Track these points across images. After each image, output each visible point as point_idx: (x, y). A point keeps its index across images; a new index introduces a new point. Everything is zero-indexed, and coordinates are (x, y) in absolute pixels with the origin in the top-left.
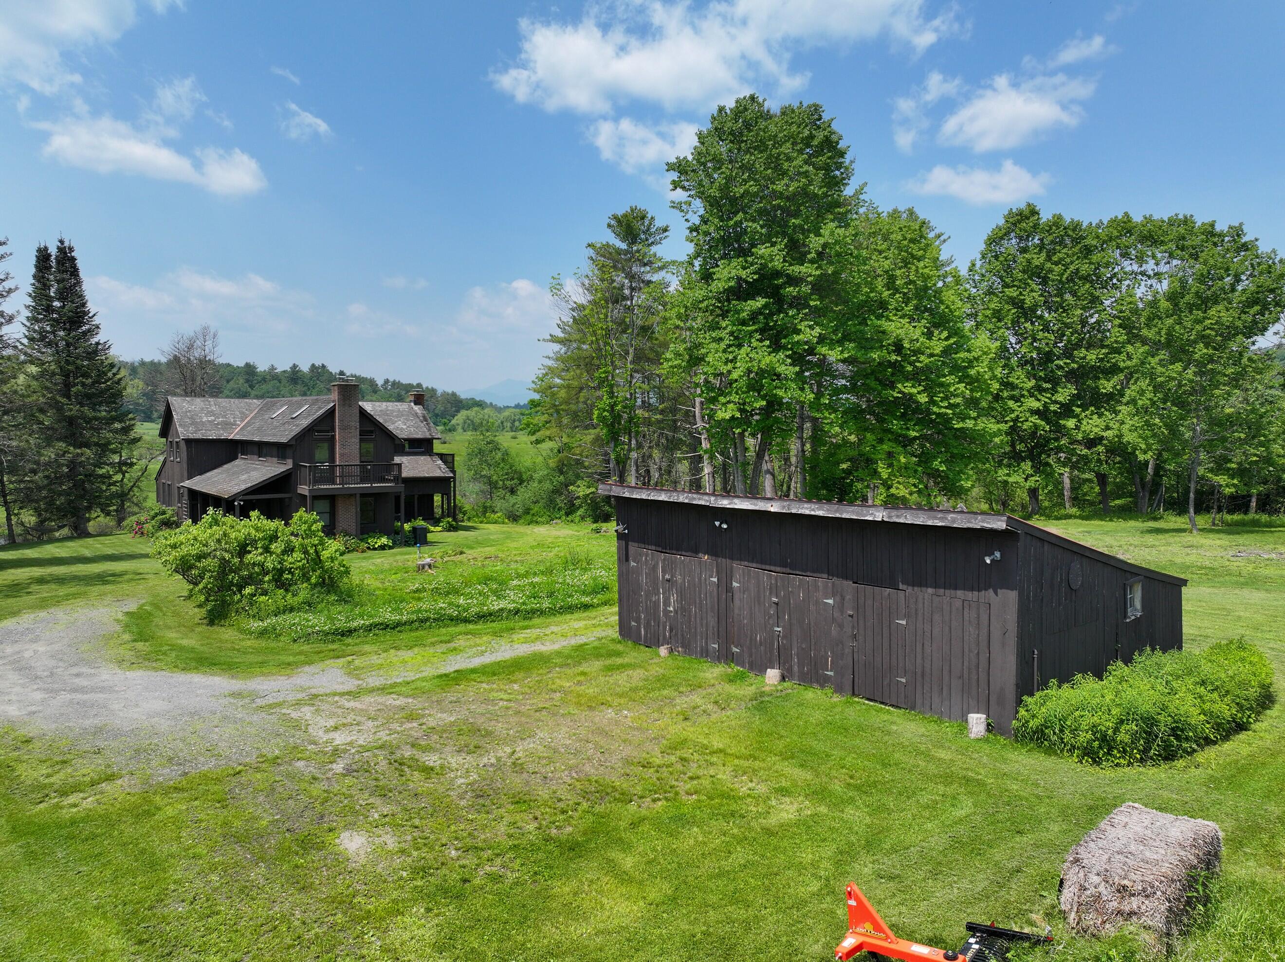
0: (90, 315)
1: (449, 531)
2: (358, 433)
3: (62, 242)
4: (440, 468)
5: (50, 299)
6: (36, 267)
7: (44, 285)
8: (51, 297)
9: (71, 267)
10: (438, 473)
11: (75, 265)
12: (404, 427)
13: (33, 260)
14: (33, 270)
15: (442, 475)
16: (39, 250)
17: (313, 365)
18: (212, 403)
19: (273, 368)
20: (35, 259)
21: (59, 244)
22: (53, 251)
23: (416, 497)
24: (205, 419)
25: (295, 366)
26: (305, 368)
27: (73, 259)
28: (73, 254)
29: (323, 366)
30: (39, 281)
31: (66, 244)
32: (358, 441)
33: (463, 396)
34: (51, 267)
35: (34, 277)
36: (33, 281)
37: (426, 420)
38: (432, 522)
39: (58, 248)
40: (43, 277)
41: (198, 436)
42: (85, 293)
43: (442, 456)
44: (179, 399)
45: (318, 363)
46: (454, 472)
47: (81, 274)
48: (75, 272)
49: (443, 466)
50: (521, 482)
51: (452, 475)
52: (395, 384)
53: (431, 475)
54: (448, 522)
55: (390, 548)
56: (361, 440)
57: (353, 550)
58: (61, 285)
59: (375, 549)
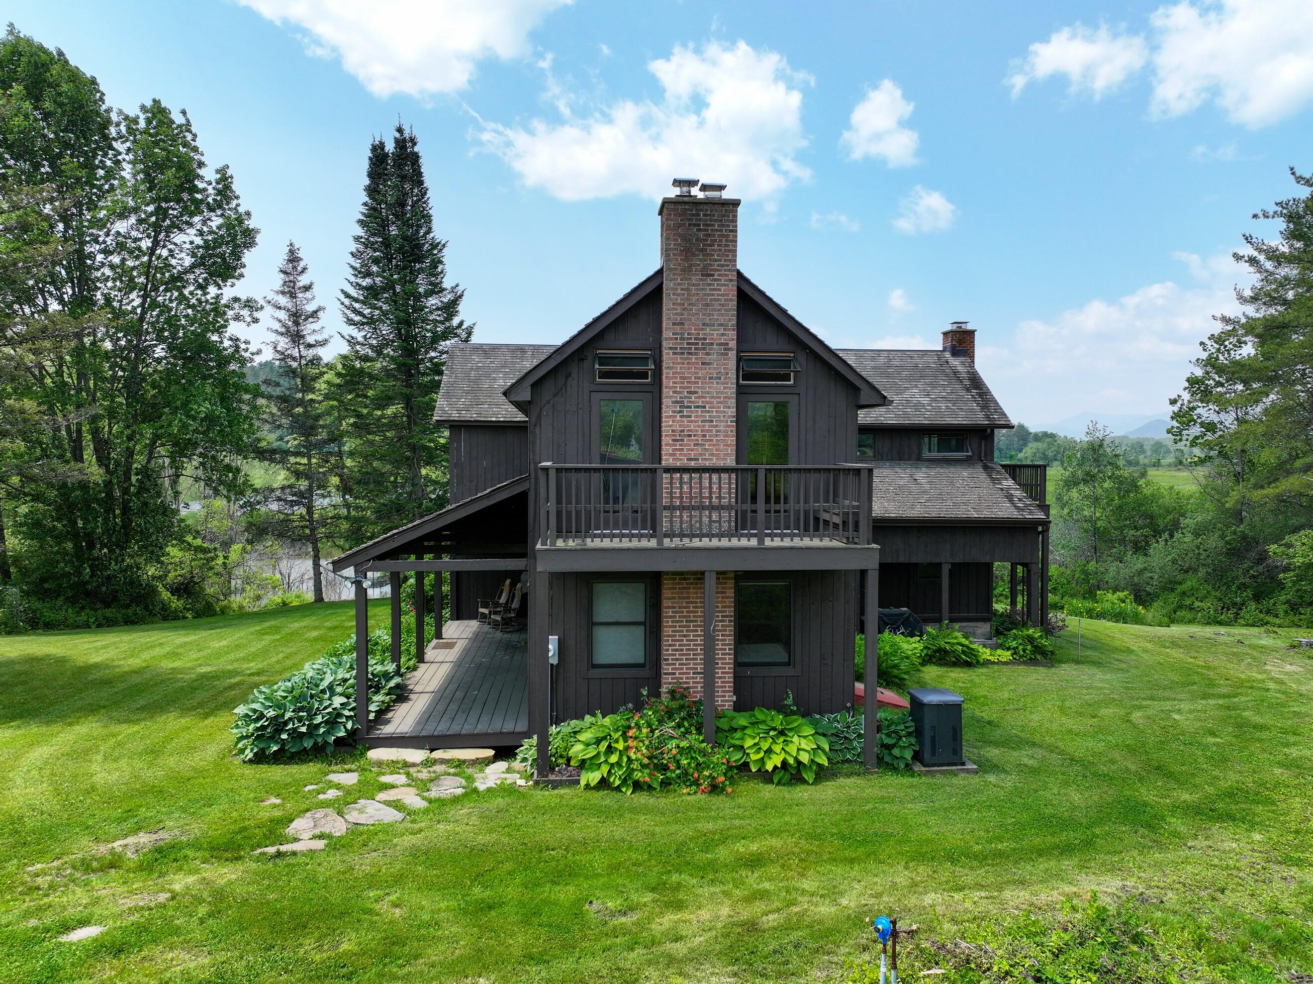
1: (1033, 662)
2: (732, 364)
3: (400, 130)
4: (1010, 498)
6: (370, 175)
9: (414, 170)
10: (1005, 511)
11: (419, 166)
12: (925, 400)
13: (365, 166)
14: (366, 182)
15: (1016, 514)
16: (374, 149)
18: (529, 355)
20: (368, 162)
21: (397, 135)
22: (390, 147)
23: (946, 569)
27: (415, 158)
28: (416, 149)
31: (407, 135)
32: (732, 390)
33: (1032, 430)
34: (388, 173)
37: (976, 387)
38: (984, 628)
39: (397, 141)
41: (471, 415)
43: (1013, 470)
44: (468, 348)
46: (1045, 508)
49: (1018, 493)
50: (1157, 533)
51: (1041, 516)
53: (986, 514)
54: (1030, 639)
55: (822, 774)
56: (741, 391)
57: (685, 778)
59: (766, 777)
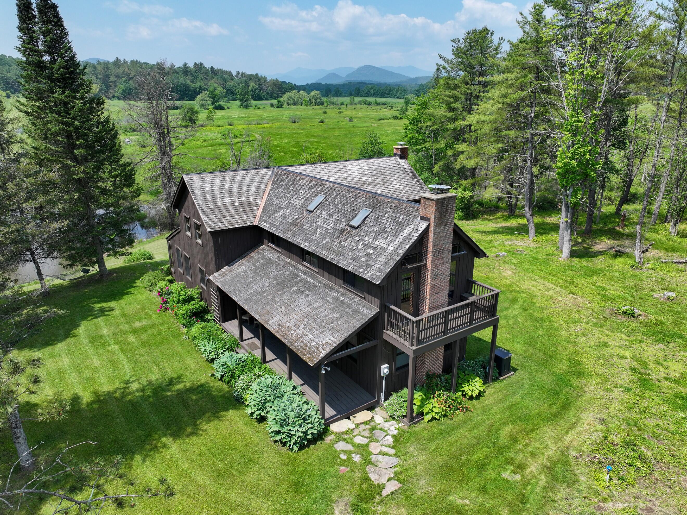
0: (81, 68)
5: (39, 54)
6: (20, 18)
7: (31, 38)
8: (41, 52)
9: (55, 17)
11: (58, 13)
14: (17, 22)
17: (196, 63)
18: (227, 178)
19: (173, 66)
20: (16, 8)
24: (225, 201)
25: (185, 64)
26: (191, 65)
29: (201, 64)
30: (25, 33)
34: (34, 17)
35: (20, 28)
36: (19, 34)
37: (416, 177)
40: (29, 29)
41: (223, 226)
42: (72, 45)
44: (194, 177)
45: (198, 62)
47: (65, 24)
48: (58, 22)
52: (243, 74)
58: (48, 38)
